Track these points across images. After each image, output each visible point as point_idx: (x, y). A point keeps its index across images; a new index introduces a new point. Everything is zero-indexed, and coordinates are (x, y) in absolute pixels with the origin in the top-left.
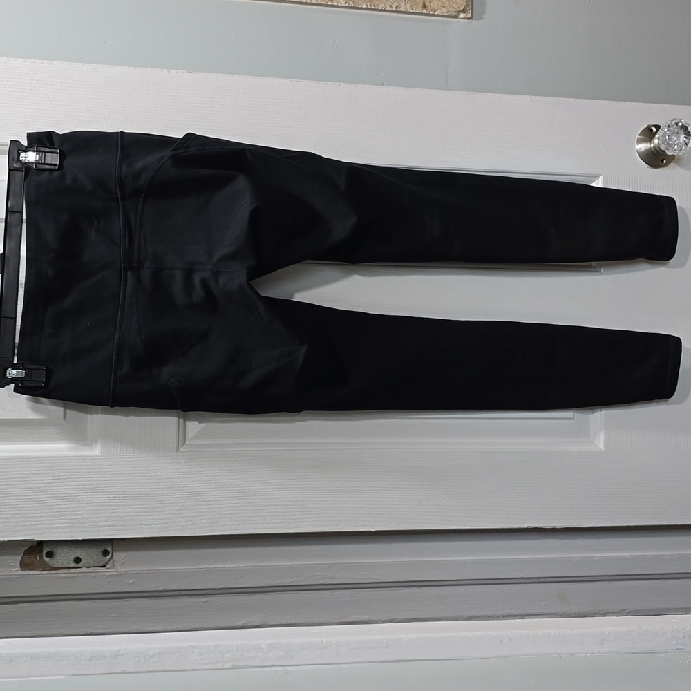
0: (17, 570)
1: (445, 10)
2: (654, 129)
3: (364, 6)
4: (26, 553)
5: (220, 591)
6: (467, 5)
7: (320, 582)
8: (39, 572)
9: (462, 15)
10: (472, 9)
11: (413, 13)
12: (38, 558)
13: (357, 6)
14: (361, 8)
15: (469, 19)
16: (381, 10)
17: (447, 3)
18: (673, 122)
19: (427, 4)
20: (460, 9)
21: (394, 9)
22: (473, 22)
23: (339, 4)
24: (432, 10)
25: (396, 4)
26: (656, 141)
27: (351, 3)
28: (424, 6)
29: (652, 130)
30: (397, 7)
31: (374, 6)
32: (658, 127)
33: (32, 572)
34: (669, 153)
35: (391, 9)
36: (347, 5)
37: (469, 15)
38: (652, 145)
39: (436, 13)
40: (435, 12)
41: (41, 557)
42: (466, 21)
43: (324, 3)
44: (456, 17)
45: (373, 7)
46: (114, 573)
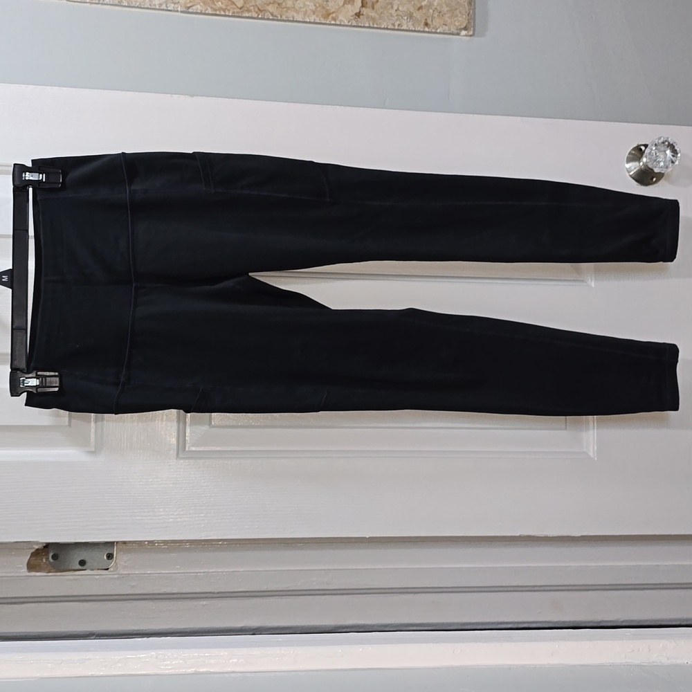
0: (24, 571)
1: (447, 28)
2: (643, 148)
3: (367, 25)
4: (33, 555)
5: (218, 595)
6: (469, 22)
7: (317, 588)
8: (45, 574)
9: (464, 33)
10: (474, 27)
11: (415, 31)
12: (44, 560)
13: (360, 25)
14: (364, 27)
15: (471, 36)
16: (384, 29)
17: (449, 21)
18: (660, 141)
19: (429, 22)
20: (462, 27)
21: (396, 27)
22: (475, 39)
23: (342, 23)
24: (433, 28)
25: (398, 22)
26: (644, 160)
27: (354, 21)
28: (426, 24)
29: (641, 149)
30: (399, 25)
31: (377, 24)
32: (646, 146)
33: (38, 574)
34: (656, 170)
35: (393, 27)
36: (350, 24)
37: (471, 33)
38: (641, 164)
39: (438, 31)
40: (437, 29)
41: (47, 559)
42: (468, 38)
43: (328, 22)
44: (458, 34)
45: (375, 26)
46: (116, 576)
